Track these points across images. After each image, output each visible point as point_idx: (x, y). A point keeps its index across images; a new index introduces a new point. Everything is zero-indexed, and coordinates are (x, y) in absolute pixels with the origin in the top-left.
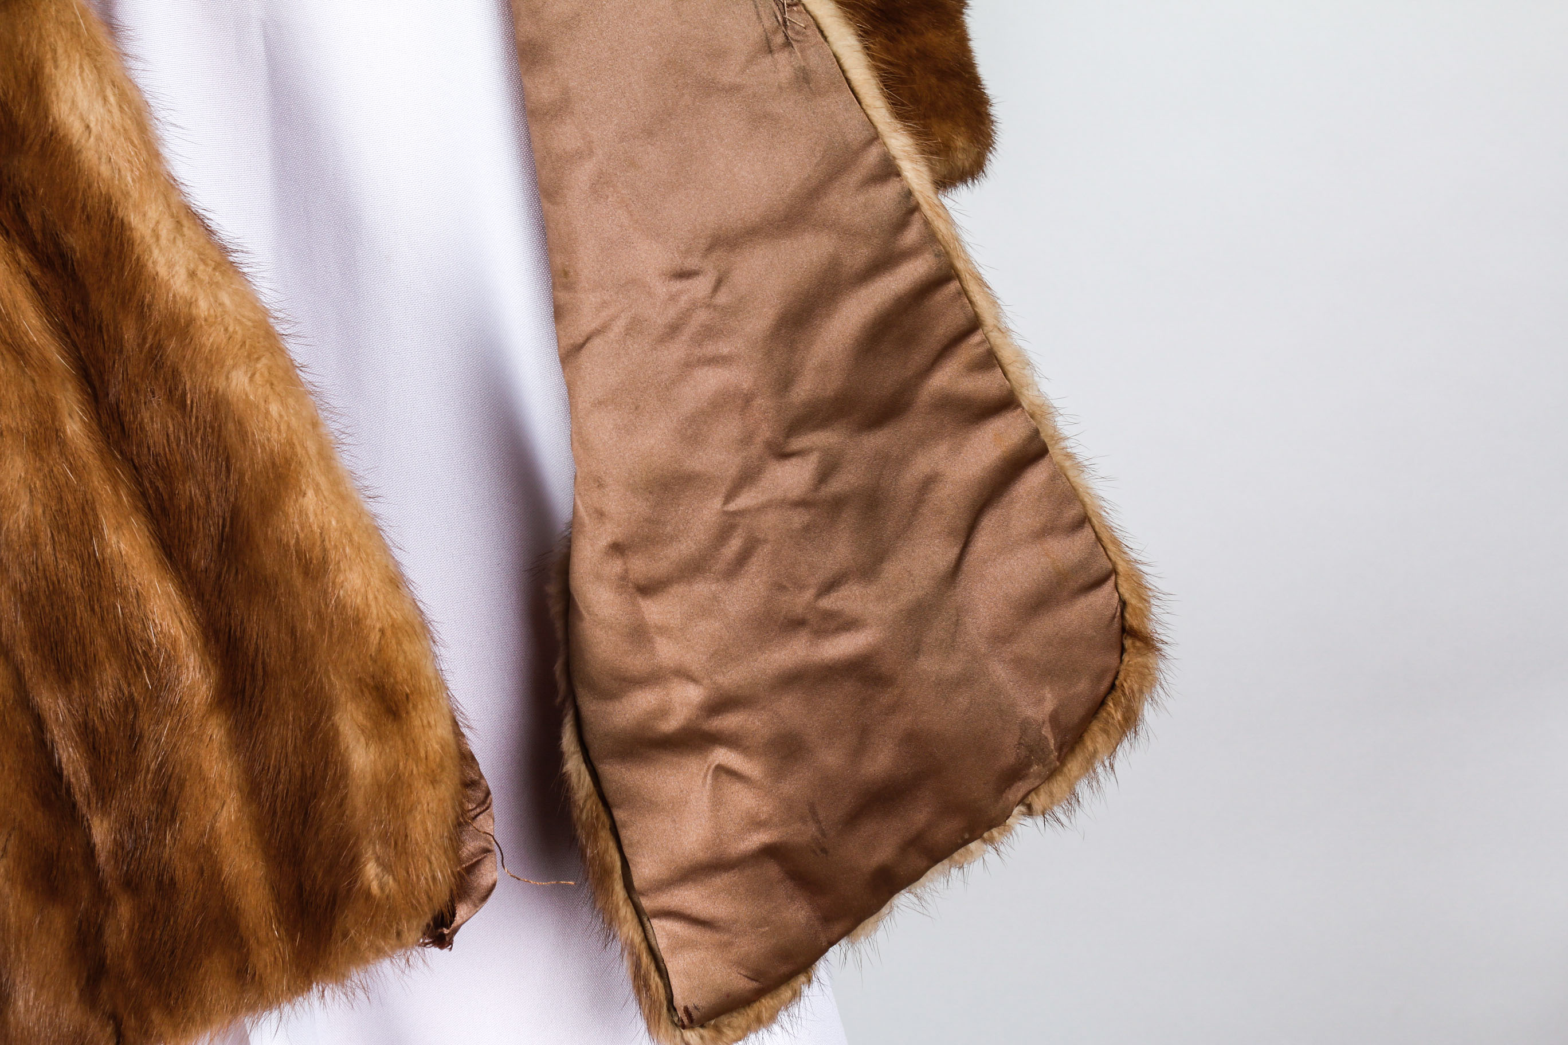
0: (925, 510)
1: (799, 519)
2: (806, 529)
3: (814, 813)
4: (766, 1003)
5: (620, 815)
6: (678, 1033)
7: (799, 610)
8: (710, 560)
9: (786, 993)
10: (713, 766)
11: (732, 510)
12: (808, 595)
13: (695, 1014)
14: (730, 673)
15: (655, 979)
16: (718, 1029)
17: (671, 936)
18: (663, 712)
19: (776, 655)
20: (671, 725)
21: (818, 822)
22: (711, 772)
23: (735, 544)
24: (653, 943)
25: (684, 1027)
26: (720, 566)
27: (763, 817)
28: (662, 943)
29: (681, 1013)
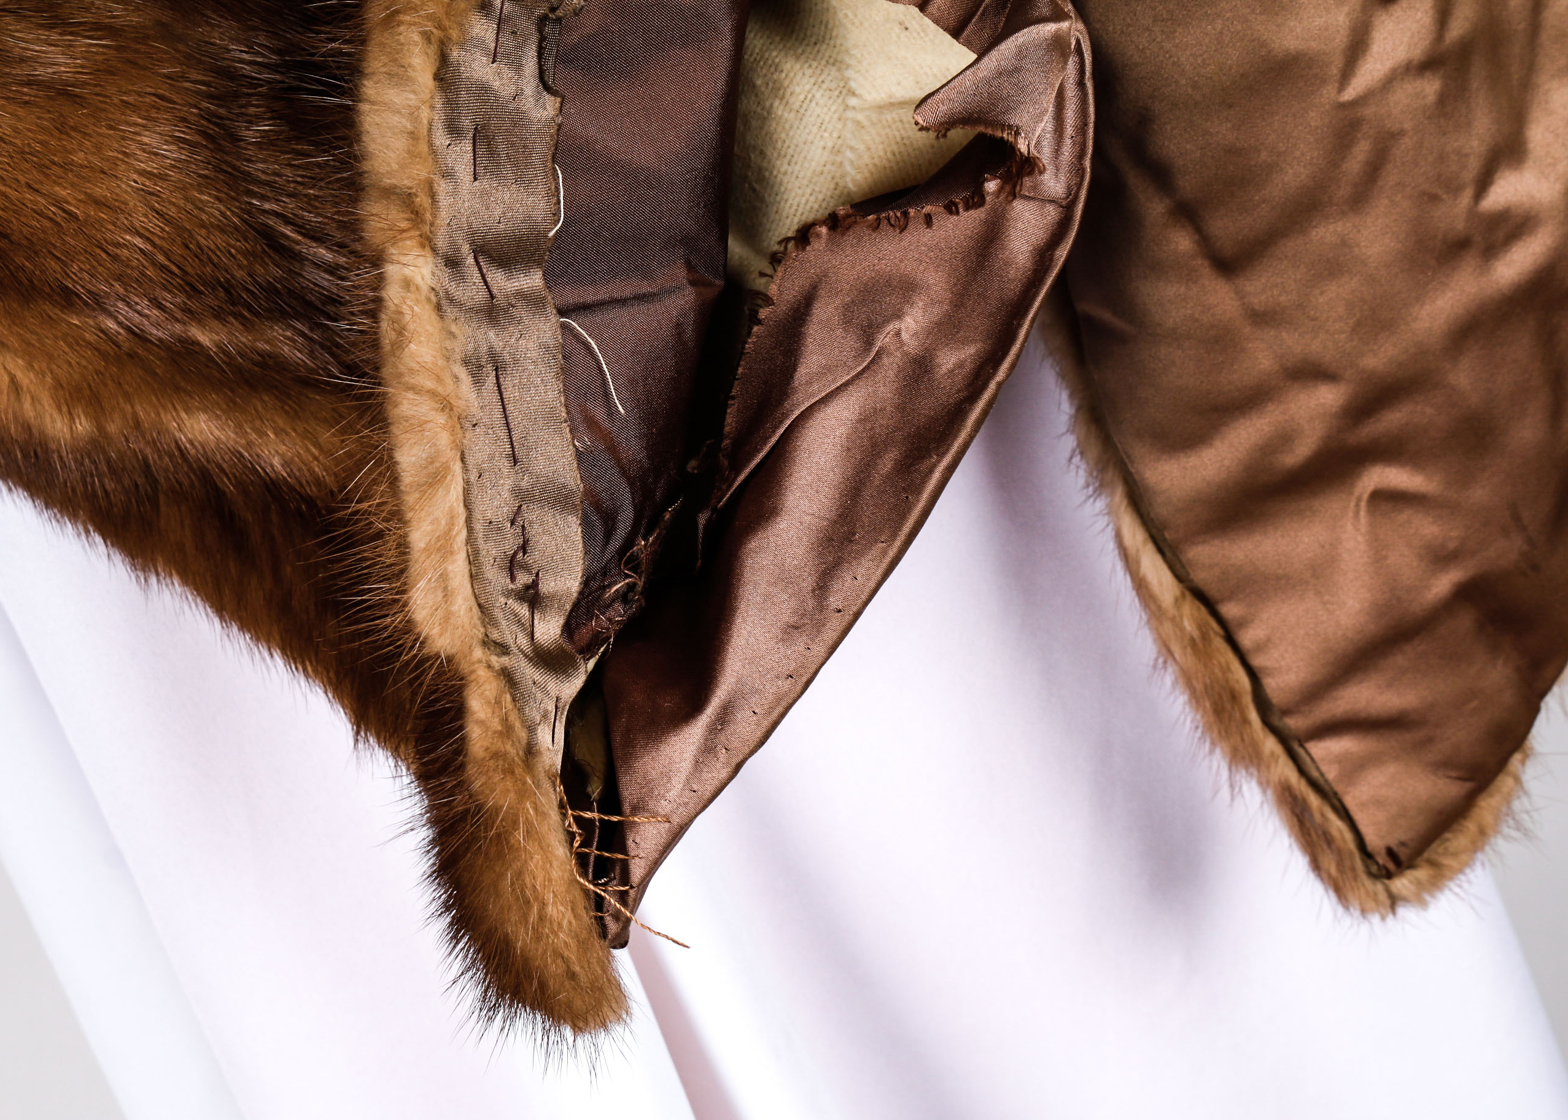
0: (1545, 37)
1: (1430, 87)
2: (1442, 100)
3: (1516, 518)
4: (1487, 805)
5: (1231, 610)
6: (1379, 887)
7: (1460, 225)
8: (1330, 186)
9: (1505, 782)
10: (1365, 497)
11: (1351, 99)
12: (1466, 198)
13: (1403, 853)
14: (1383, 349)
15: (1337, 825)
16: (1434, 864)
17: (1340, 760)
18: (1284, 438)
19: (1440, 303)
20: (1301, 451)
21: (1524, 529)
22: (1363, 504)
23: (1361, 151)
24: (1315, 774)
25: (1389, 875)
26: (1343, 191)
27: (1452, 545)
28: (1331, 773)
29: (1382, 859)
